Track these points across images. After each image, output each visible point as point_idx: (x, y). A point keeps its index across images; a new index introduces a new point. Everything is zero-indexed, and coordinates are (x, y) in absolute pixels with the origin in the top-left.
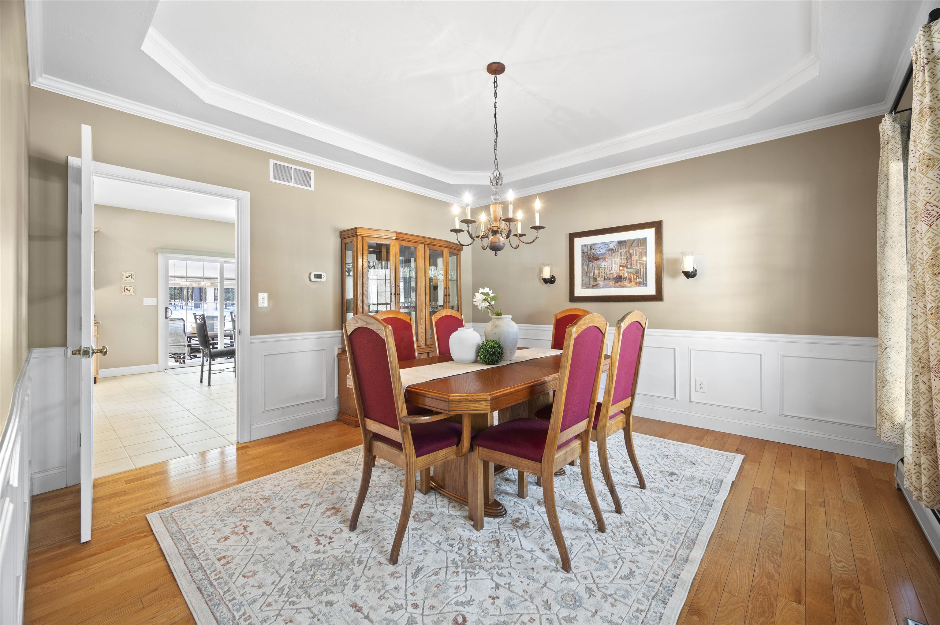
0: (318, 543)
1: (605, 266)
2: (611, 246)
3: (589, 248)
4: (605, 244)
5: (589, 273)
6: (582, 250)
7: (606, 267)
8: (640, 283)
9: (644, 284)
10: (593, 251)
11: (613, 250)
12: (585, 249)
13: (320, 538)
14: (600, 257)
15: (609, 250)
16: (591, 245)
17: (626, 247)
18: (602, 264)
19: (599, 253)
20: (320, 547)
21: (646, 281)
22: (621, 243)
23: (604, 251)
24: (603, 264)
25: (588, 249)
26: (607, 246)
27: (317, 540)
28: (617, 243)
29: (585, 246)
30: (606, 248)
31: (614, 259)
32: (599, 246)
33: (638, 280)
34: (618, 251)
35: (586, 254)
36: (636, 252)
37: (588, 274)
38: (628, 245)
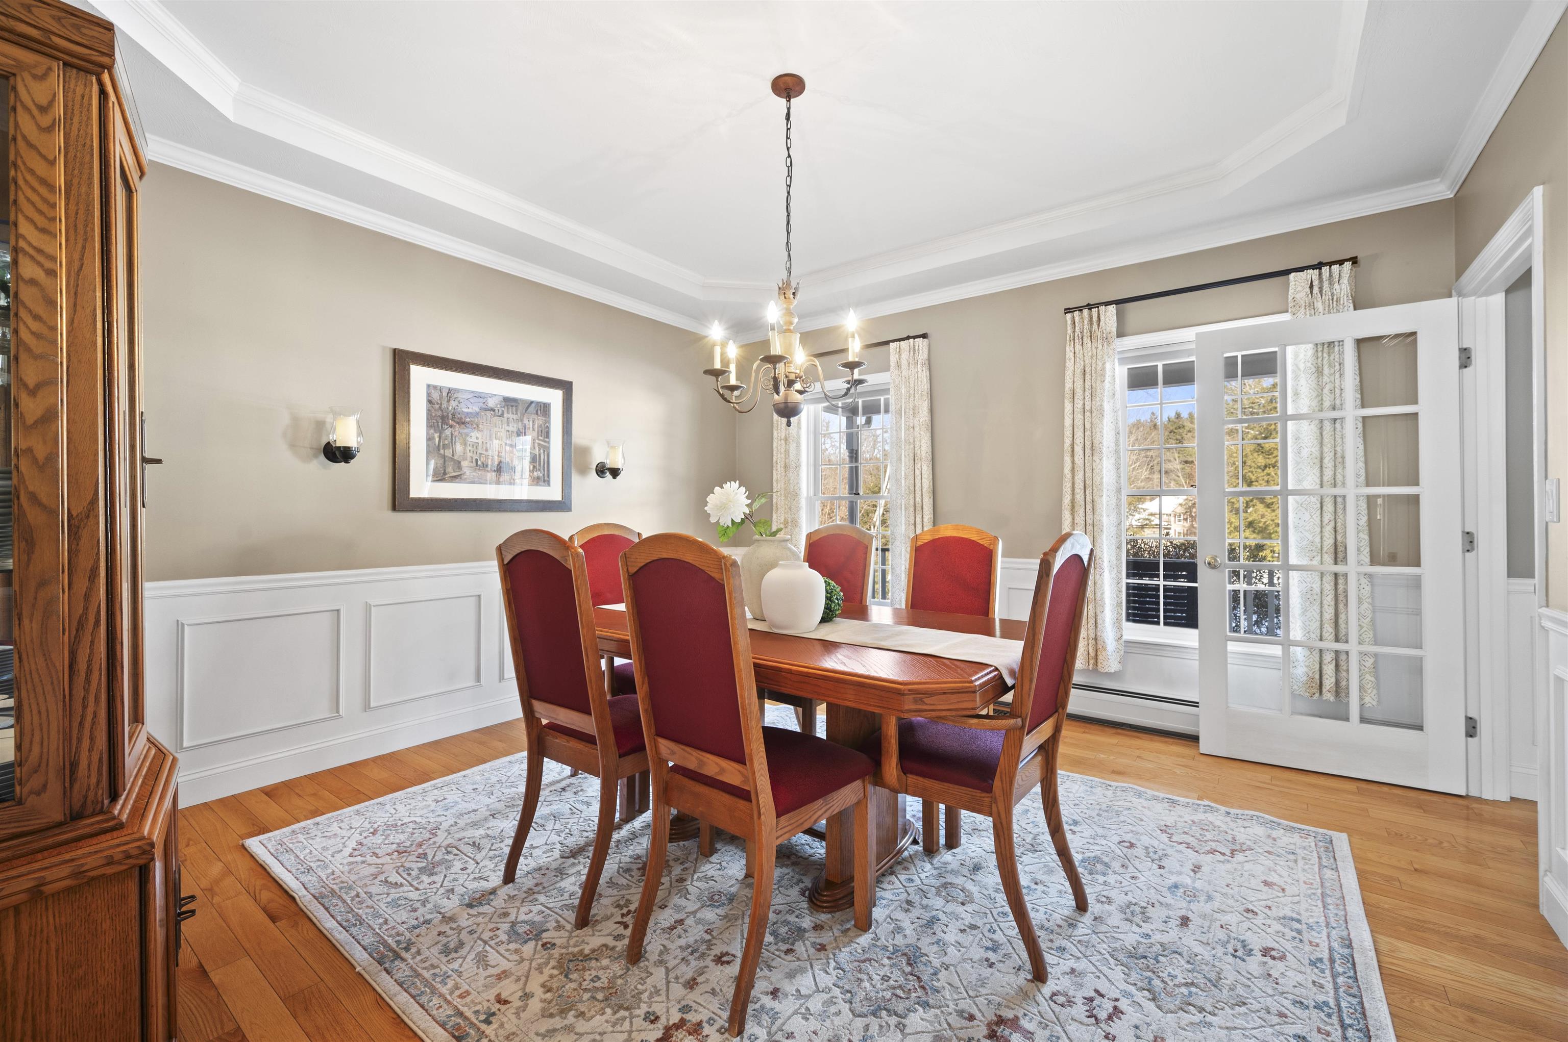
0: (1117, 1012)
1: (477, 438)
2: (491, 403)
3: (445, 394)
4: (478, 396)
5: (444, 448)
6: (429, 395)
7: (480, 441)
8: (538, 478)
9: (544, 481)
10: (453, 404)
11: (494, 411)
12: (435, 396)
13: (1103, 1015)
14: (468, 420)
15: (486, 410)
16: (450, 391)
17: (516, 411)
18: (472, 434)
19: (466, 410)
20: (1123, 1004)
21: (549, 476)
22: (510, 402)
23: (477, 410)
24: (474, 436)
25: (441, 397)
26: (482, 400)
27: (1110, 1018)
28: (501, 399)
29: (435, 387)
30: (481, 405)
31: (495, 429)
32: (467, 396)
33: (535, 473)
34: (502, 415)
35: (437, 406)
36: (534, 425)
37: (442, 451)
38: (520, 408)
